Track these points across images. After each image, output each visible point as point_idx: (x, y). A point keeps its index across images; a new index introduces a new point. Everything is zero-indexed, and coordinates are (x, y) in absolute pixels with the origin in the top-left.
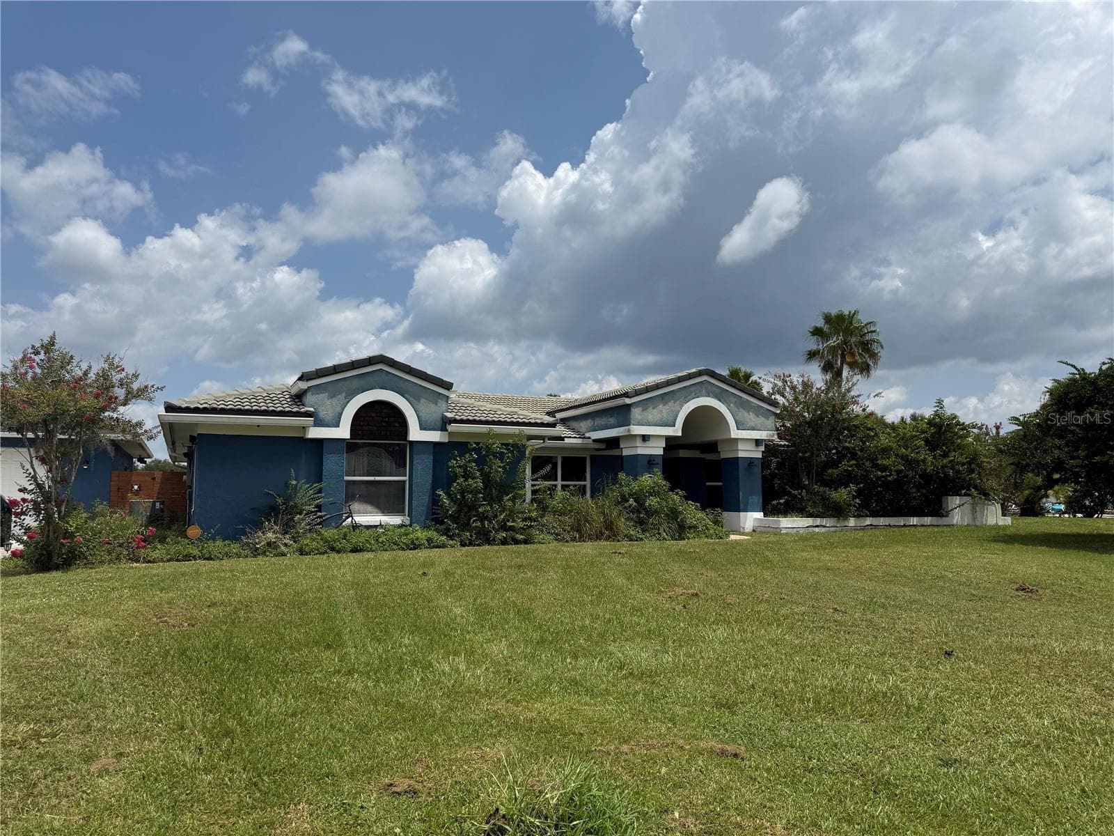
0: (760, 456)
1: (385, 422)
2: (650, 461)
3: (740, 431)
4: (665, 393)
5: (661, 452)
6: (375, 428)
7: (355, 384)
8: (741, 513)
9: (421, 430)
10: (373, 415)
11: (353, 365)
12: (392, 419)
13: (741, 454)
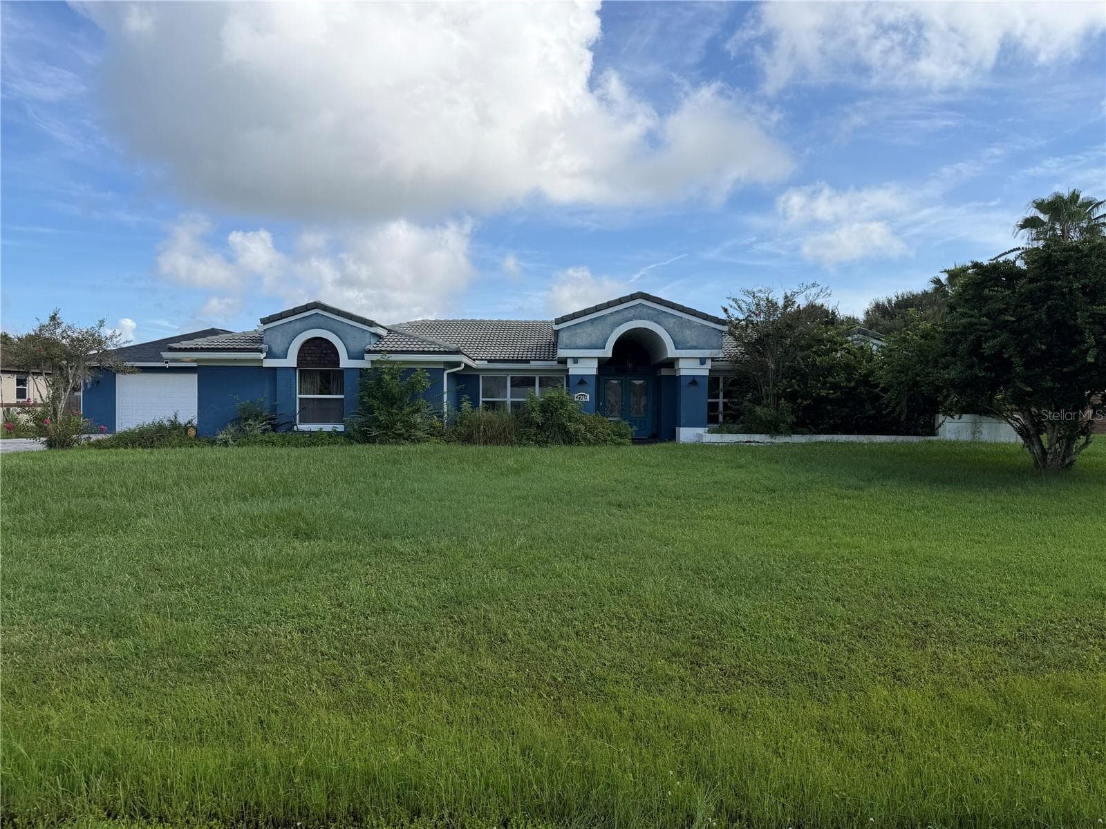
0: (707, 373)
1: (324, 354)
2: (582, 381)
3: (679, 351)
4: (594, 319)
5: (594, 372)
6: (316, 358)
7: (298, 326)
8: (681, 428)
9: (349, 359)
10: (314, 348)
11: (295, 312)
12: (329, 351)
13: (683, 373)
